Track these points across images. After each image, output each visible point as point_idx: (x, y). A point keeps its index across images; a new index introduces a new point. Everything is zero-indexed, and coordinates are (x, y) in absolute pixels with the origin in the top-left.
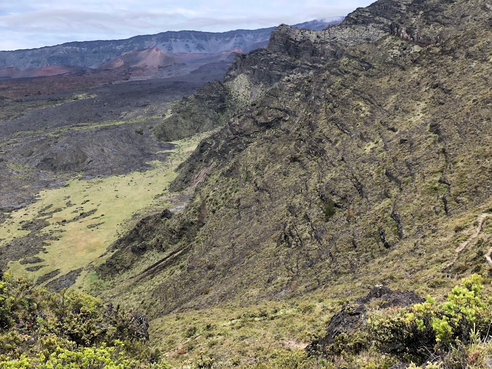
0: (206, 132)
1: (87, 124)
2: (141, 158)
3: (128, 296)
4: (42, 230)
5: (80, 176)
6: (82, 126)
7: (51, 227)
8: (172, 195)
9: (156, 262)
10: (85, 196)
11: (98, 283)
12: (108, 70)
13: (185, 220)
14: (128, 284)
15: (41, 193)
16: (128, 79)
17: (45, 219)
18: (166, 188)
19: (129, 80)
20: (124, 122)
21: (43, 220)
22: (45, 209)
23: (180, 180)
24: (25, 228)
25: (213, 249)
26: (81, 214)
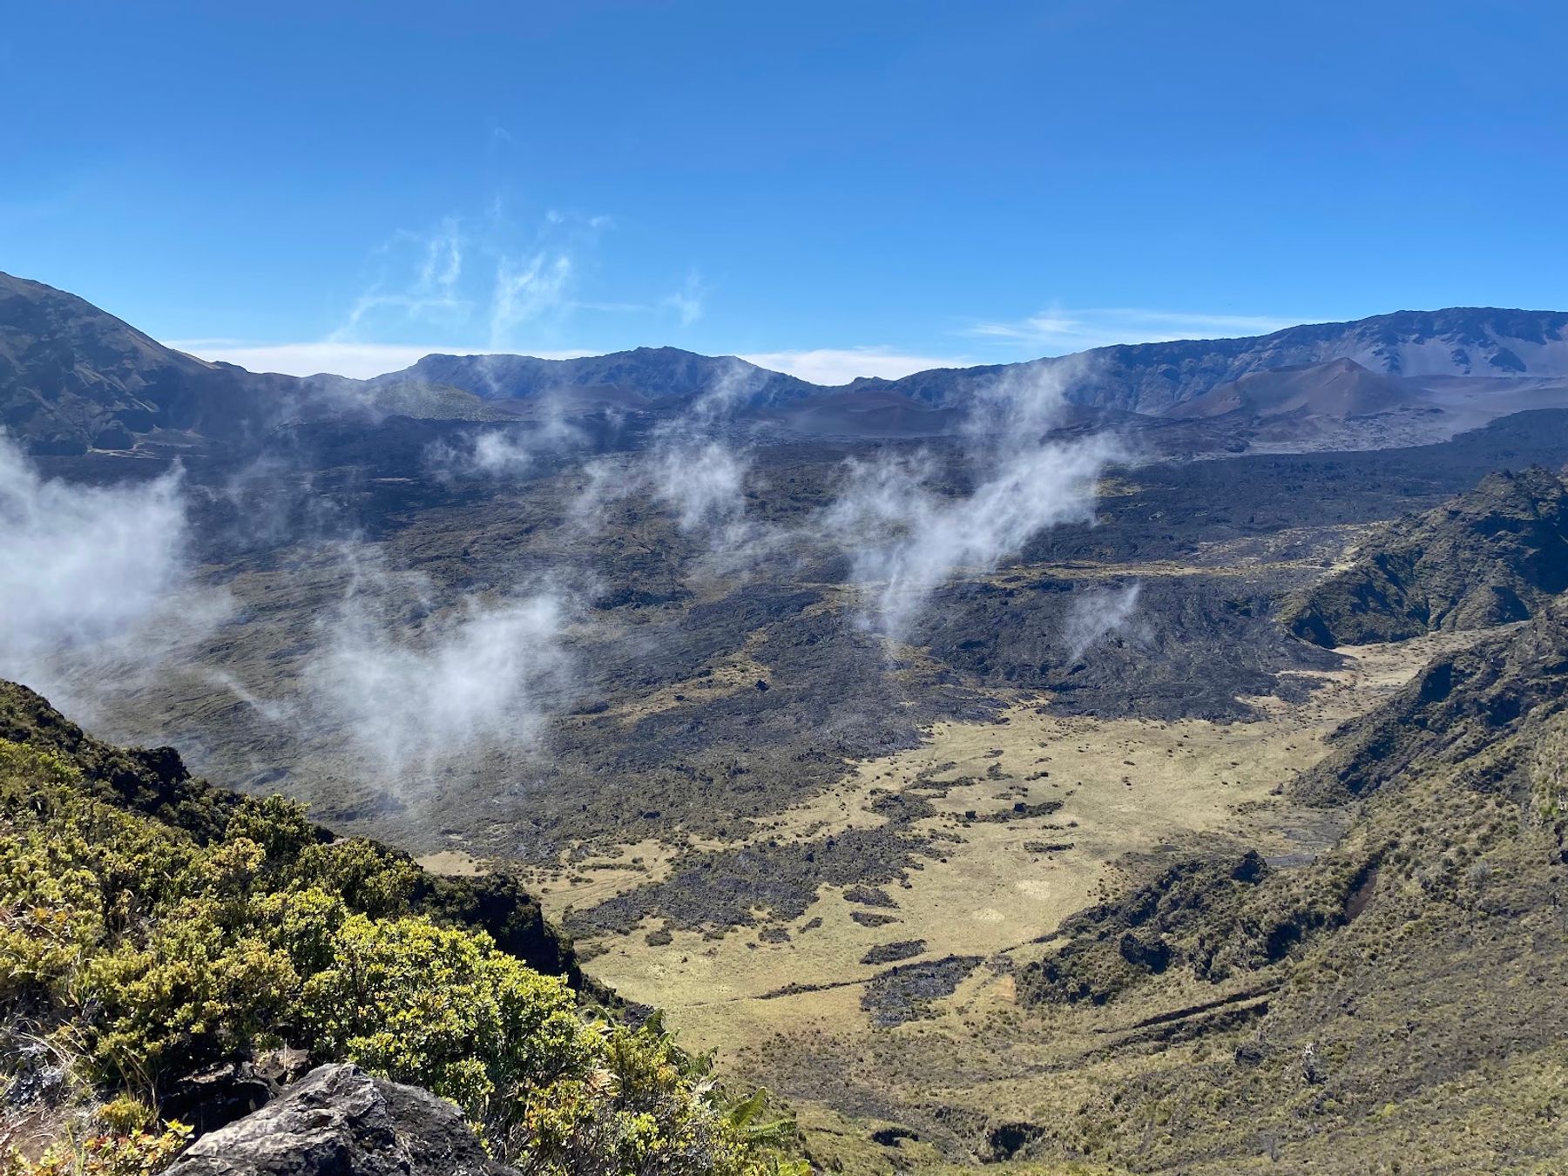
0: (1468, 633)
1: (1094, 564)
2: (1226, 681)
3: (1071, 1082)
4: (914, 824)
5: (1042, 701)
6: (1079, 568)
7: (935, 823)
8: (1296, 815)
9: (1183, 1007)
10: (1041, 760)
11: (1011, 1015)
12: (1191, 421)
13: (1298, 901)
14: (1084, 1046)
15: (938, 727)
16: (1241, 450)
17: (929, 797)
18: (1281, 785)
19: (1246, 453)
20: (1199, 571)
21: (922, 800)
22: (935, 772)
23: (1331, 771)
24: (879, 807)
25: (1345, 1018)
26: (1019, 808)
